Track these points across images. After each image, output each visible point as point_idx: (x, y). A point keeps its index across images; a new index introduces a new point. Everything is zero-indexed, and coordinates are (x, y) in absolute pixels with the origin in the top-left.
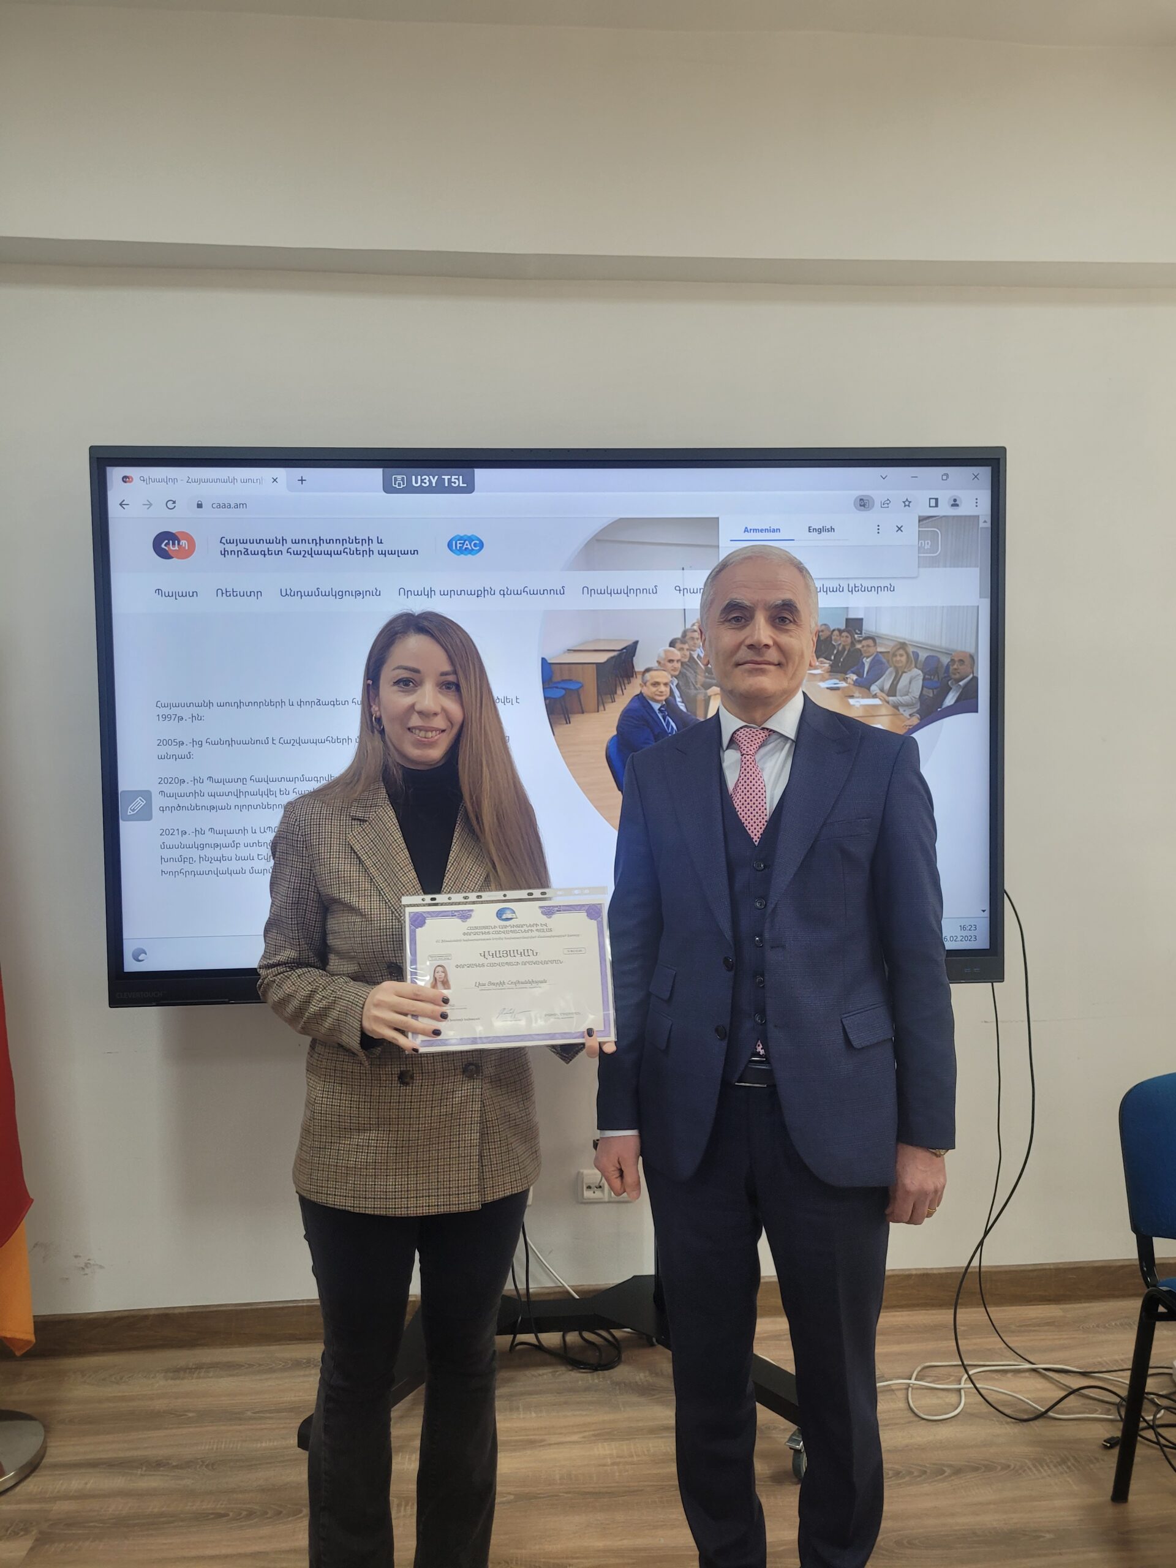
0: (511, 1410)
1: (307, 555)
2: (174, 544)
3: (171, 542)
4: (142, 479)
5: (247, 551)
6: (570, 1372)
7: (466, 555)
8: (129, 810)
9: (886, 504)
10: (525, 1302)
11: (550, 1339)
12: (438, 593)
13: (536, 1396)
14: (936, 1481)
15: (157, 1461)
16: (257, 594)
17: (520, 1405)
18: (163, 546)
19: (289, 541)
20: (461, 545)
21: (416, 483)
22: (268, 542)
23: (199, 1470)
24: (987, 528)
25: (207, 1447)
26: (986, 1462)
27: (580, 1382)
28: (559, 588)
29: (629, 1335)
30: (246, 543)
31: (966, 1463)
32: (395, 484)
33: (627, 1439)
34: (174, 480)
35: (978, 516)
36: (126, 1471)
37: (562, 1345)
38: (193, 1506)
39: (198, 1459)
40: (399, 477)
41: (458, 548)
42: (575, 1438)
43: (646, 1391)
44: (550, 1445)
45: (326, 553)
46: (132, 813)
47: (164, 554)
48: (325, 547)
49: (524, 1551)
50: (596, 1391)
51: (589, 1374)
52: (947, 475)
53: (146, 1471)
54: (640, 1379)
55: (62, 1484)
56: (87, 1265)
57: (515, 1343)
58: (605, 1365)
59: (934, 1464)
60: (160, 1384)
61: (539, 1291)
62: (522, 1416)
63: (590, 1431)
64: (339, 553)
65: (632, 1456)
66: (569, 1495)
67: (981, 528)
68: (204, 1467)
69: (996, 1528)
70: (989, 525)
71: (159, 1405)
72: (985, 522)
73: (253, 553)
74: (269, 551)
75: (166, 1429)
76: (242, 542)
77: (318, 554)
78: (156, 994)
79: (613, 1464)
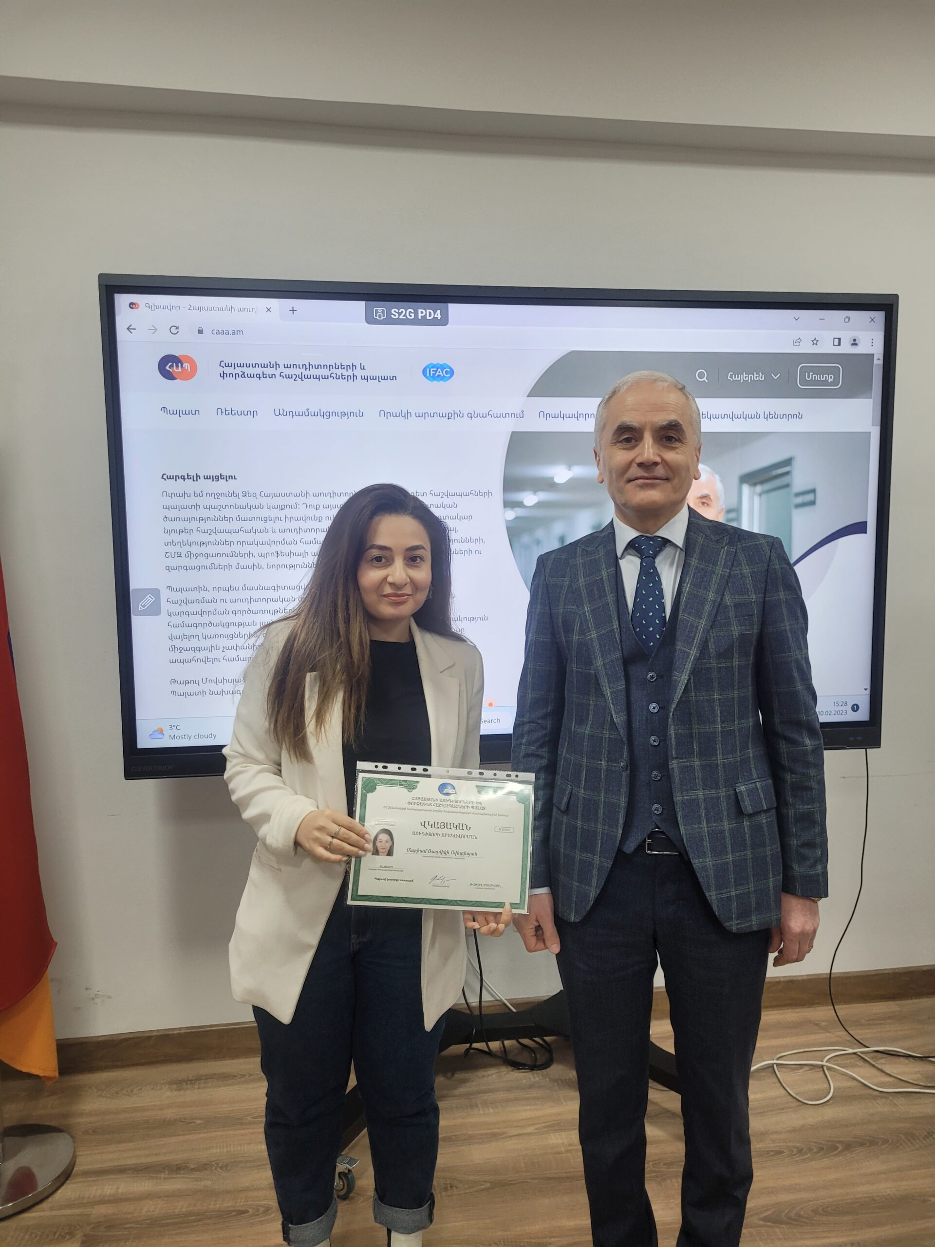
1: (297, 378)
3: (174, 364)
4: (148, 305)
5: (244, 374)
6: (513, 1073)
7: (438, 381)
8: (140, 606)
9: (797, 342)
10: (477, 1015)
11: (496, 1046)
12: (414, 415)
13: (489, 1094)
14: (832, 1156)
15: (177, 1165)
16: (254, 413)
17: (479, 1102)
18: (167, 368)
19: (282, 366)
20: (434, 372)
21: (395, 315)
22: (263, 366)
23: (215, 1171)
24: (880, 364)
25: (218, 1151)
26: (868, 1138)
27: (524, 1081)
28: (518, 411)
29: (558, 1041)
30: (243, 366)
31: (853, 1140)
32: (376, 316)
34: (177, 308)
35: (873, 355)
36: (152, 1175)
37: (503, 1050)
38: (216, 1204)
39: (212, 1162)
40: (380, 309)
41: (432, 375)
42: (530, 1130)
44: (511, 1136)
45: (315, 377)
46: (143, 609)
47: (169, 376)
48: (314, 372)
49: (508, 1233)
50: (538, 1088)
51: (529, 1073)
52: (848, 318)
53: (168, 1174)
55: (96, 1190)
56: (96, 996)
57: (470, 1049)
58: (542, 1065)
59: (828, 1141)
60: (167, 1095)
62: (481, 1112)
63: (541, 1123)
64: (326, 377)
66: (536, 1181)
67: (876, 364)
68: (219, 1169)
69: (889, 1194)
70: (881, 362)
71: (170, 1114)
72: (879, 359)
73: (249, 376)
74: (263, 374)
75: (179, 1135)
76: (239, 365)
77: (308, 378)
78: (167, 768)
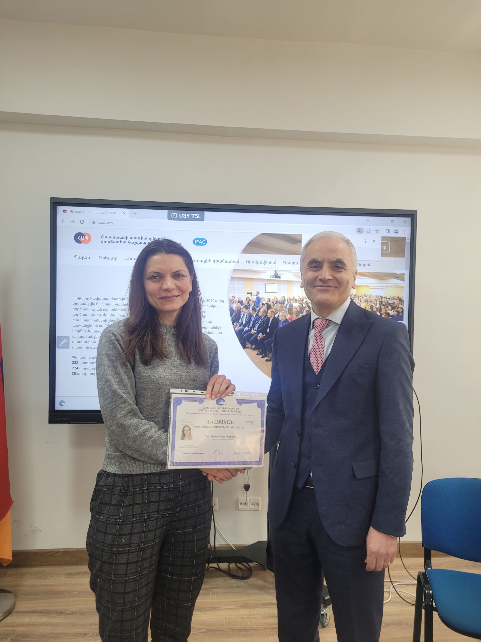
0: (206, 594)
1: (136, 244)
2: (82, 238)
3: (81, 237)
4: (71, 211)
5: (112, 241)
6: (231, 580)
8: (60, 344)
9: (369, 231)
10: (213, 550)
11: (224, 566)
13: (217, 589)
15: (61, 611)
16: (116, 259)
17: (210, 593)
18: (78, 238)
19: (129, 238)
20: (198, 242)
21: (181, 216)
22: (121, 238)
23: (78, 615)
24: (409, 242)
25: (81, 606)
26: (399, 622)
27: (235, 584)
28: (236, 260)
29: (256, 565)
30: (112, 238)
31: (391, 622)
32: (172, 217)
33: (253, 608)
34: (84, 212)
35: (405, 237)
36: (48, 615)
37: (228, 569)
38: (75, 630)
39: (77, 611)
40: (174, 214)
42: (232, 607)
43: (261, 588)
44: (222, 609)
45: (144, 243)
47: (79, 242)
48: (143, 241)
50: (241, 588)
51: (239, 581)
52: (393, 220)
53: (56, 615)
54: (260, 584)
55: (21, 620)
56: (35, 530)
57: (209, 567)
58: (246, 577)
60: (63, 580)
61: (220, 546)
62: (210, 597)
63: (238, 604)
65: (255, 615)
66: (229, 630)
67: (407, 242)
68: (80, 615)
71: (63, 588)
72: (408, 239)
73: (114, 242)
74: (121, 242)
75: (65, 598)
76: (110, 237)
77: (140, 243)
78: (68, 419)
79: (247, 618)
